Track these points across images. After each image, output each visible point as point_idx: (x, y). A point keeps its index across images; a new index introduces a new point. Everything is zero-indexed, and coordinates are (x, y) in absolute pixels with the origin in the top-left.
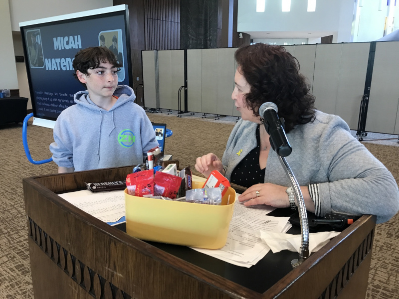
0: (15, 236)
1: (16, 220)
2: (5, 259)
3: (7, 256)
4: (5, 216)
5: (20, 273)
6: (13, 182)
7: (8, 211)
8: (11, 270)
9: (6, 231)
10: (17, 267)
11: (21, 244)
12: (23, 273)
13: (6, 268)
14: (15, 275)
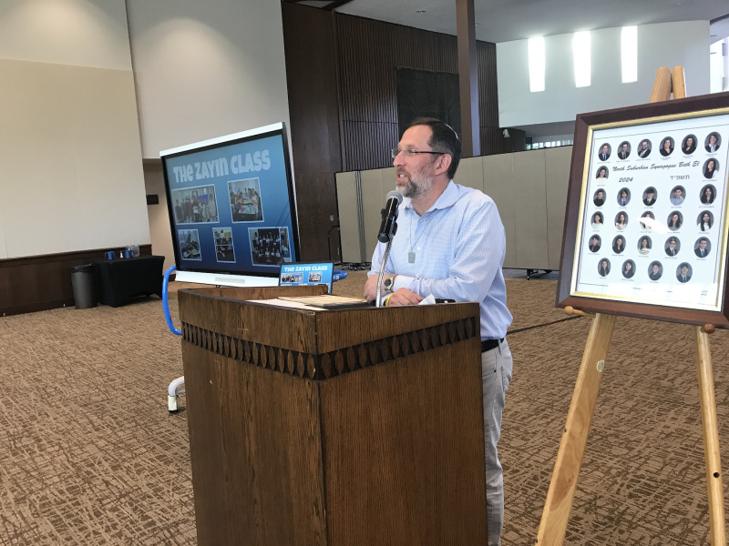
0: (154, 427)
1: (154, 411)
2: (144, 450)
3: (145, 447)
4: (140, 407)
5: (162, 463)
6: (147, 369)
7: (143, 401)
8: (152, 460)
9: (142, 422)
10: (159, 458)
11: (162, 435)
12: (165, 463)
13: (144, 459)
14: (156, 465)
